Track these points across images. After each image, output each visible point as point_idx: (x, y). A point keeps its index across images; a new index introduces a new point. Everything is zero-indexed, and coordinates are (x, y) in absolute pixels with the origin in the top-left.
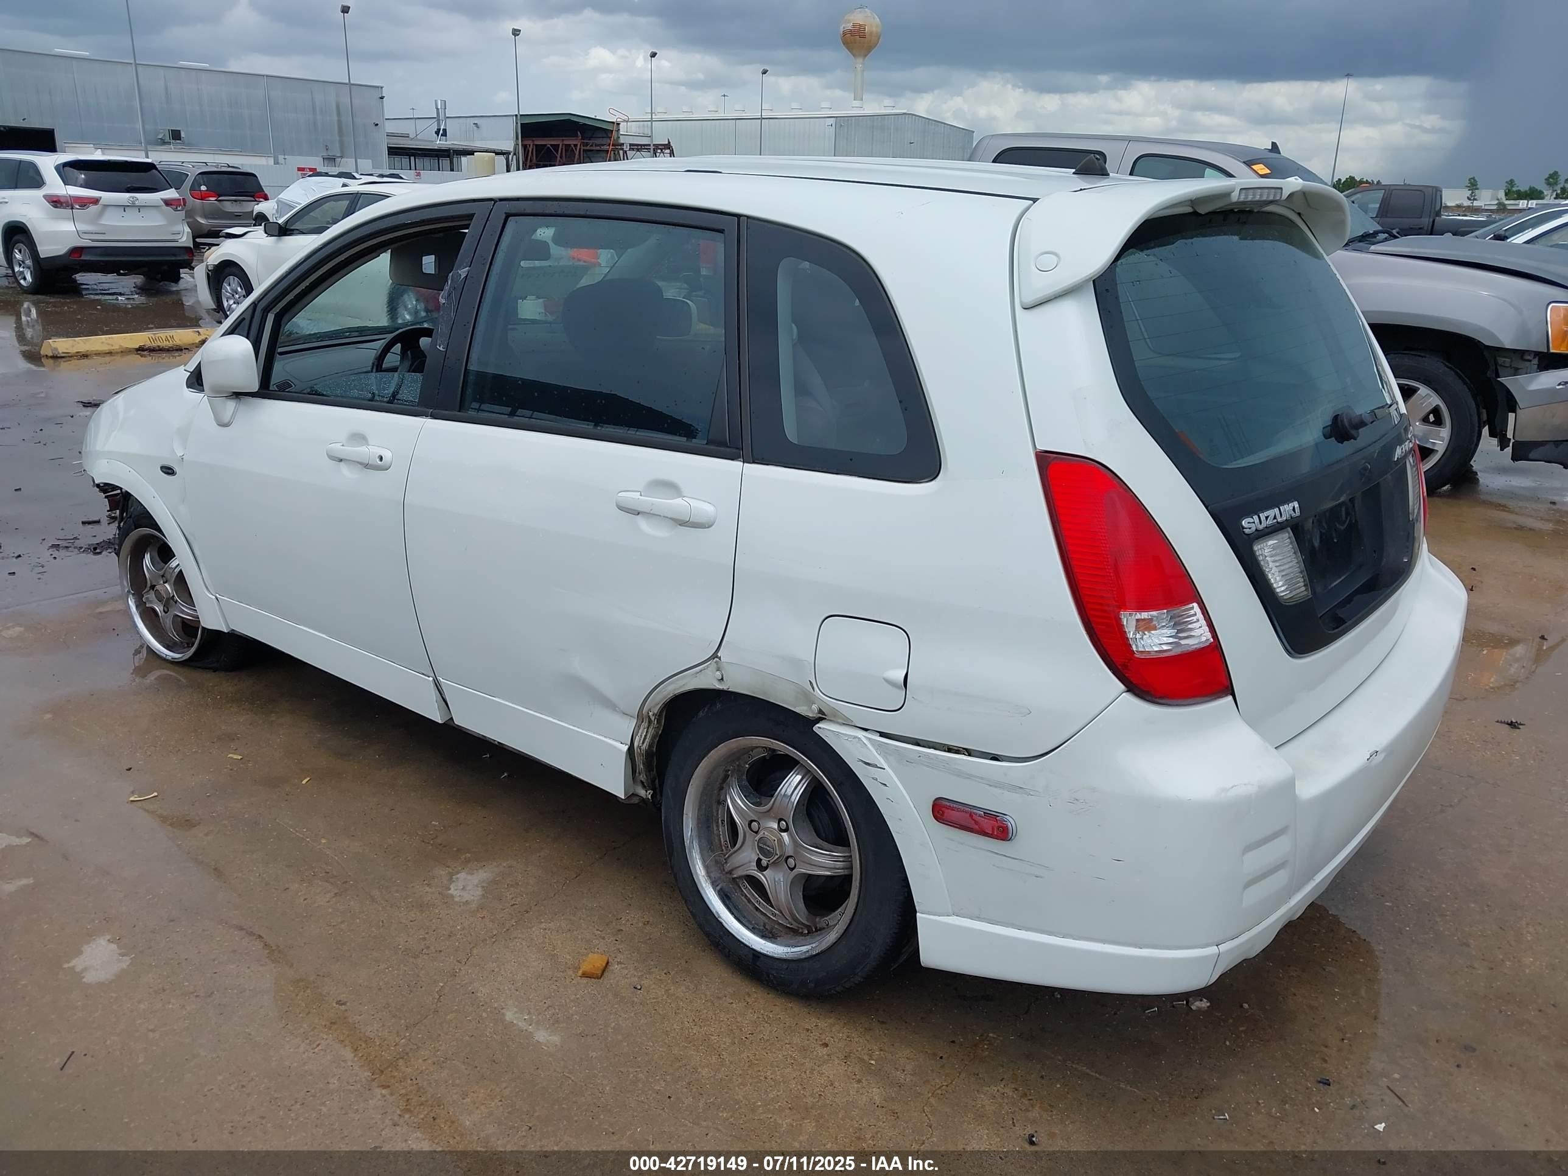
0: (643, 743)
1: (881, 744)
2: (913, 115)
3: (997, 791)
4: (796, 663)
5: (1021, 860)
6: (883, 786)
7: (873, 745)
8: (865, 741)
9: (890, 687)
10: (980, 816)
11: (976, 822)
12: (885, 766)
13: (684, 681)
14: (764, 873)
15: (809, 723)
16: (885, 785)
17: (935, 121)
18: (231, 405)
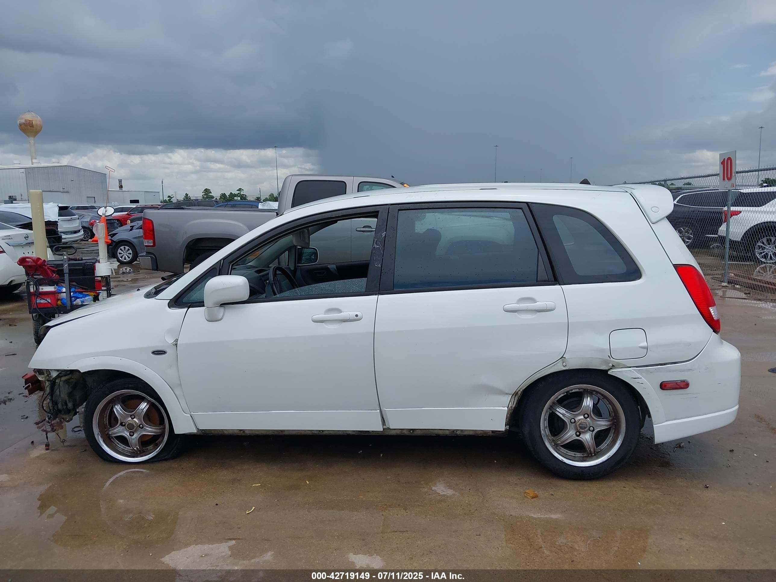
0: (513, 405)
1: (639, 370)
2: (71, 166)
3: (683, 373)
4: (602, 351)
5: (690, 394)
6: (642, 384)
7: (636, 372)
8: (632, 370)
9: (641, 349)
10: (680, 382)
11: (678, 385)
12: (642, 377)
13: (544, 372)
14: (580, 437)
15: (606, 371)
16: (643, 383)
17: (84, 169)
18: (222, 309)
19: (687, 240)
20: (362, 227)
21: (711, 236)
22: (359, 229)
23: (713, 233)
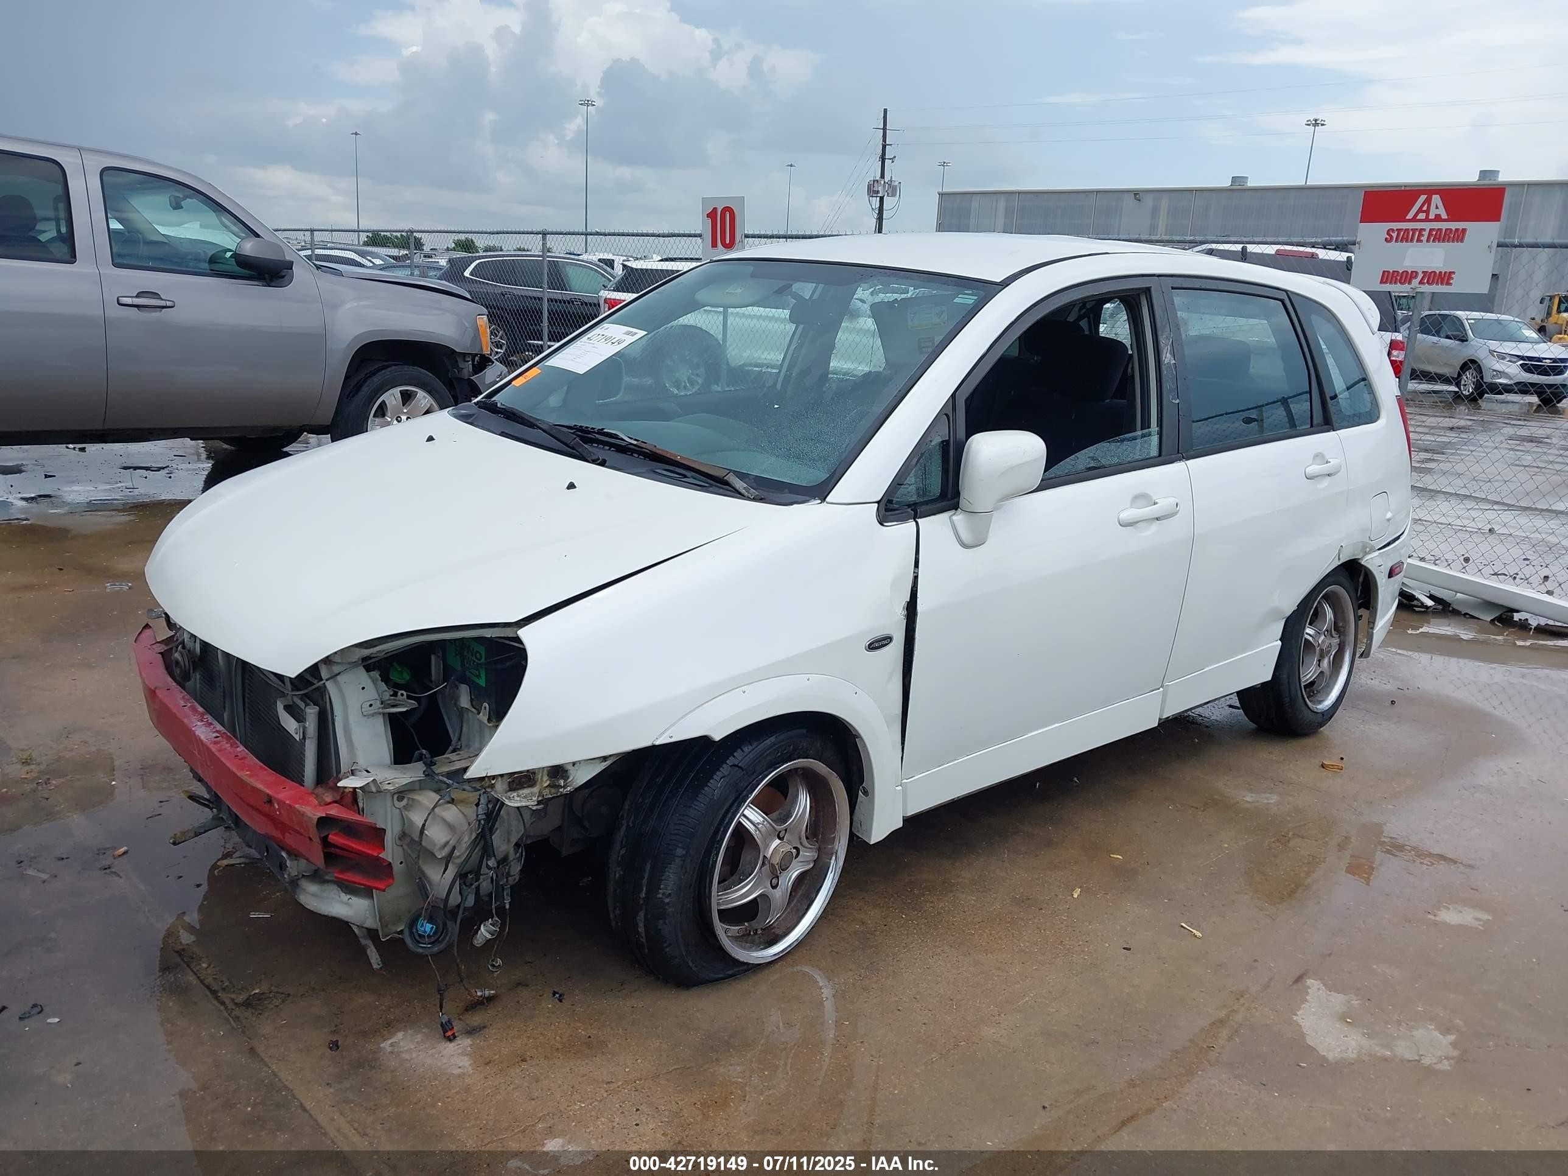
9: (1387, 522)
12: (1382, 563)
19: (496, 350)
20: (135, 295)
21: (536, 342)
22: (128, 301)
23: (533, 337)
